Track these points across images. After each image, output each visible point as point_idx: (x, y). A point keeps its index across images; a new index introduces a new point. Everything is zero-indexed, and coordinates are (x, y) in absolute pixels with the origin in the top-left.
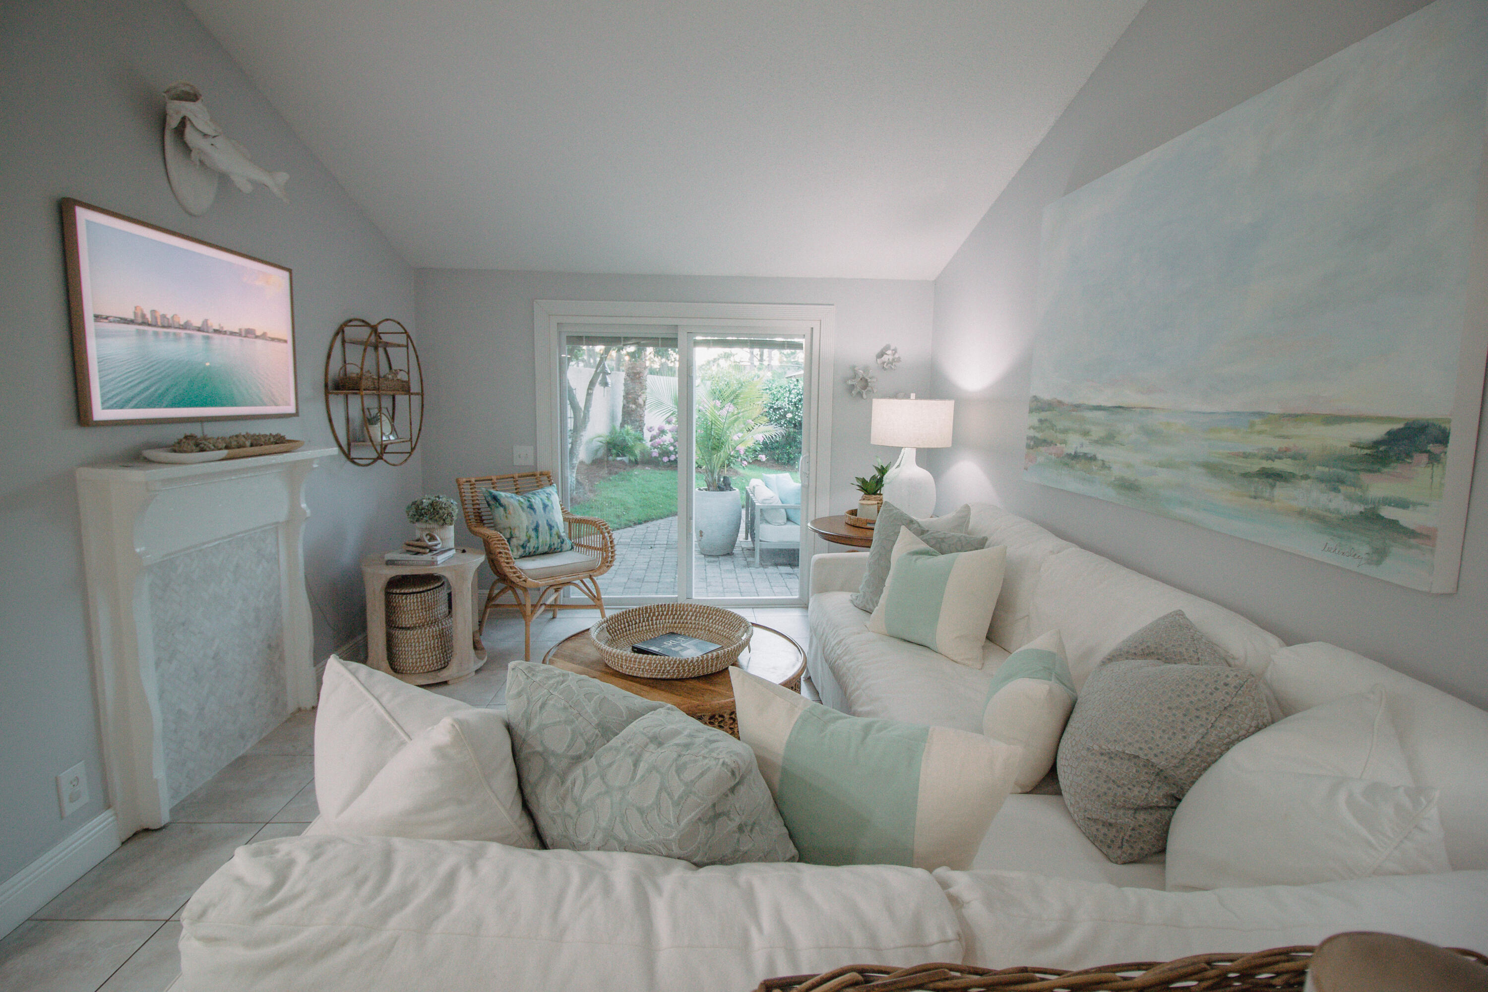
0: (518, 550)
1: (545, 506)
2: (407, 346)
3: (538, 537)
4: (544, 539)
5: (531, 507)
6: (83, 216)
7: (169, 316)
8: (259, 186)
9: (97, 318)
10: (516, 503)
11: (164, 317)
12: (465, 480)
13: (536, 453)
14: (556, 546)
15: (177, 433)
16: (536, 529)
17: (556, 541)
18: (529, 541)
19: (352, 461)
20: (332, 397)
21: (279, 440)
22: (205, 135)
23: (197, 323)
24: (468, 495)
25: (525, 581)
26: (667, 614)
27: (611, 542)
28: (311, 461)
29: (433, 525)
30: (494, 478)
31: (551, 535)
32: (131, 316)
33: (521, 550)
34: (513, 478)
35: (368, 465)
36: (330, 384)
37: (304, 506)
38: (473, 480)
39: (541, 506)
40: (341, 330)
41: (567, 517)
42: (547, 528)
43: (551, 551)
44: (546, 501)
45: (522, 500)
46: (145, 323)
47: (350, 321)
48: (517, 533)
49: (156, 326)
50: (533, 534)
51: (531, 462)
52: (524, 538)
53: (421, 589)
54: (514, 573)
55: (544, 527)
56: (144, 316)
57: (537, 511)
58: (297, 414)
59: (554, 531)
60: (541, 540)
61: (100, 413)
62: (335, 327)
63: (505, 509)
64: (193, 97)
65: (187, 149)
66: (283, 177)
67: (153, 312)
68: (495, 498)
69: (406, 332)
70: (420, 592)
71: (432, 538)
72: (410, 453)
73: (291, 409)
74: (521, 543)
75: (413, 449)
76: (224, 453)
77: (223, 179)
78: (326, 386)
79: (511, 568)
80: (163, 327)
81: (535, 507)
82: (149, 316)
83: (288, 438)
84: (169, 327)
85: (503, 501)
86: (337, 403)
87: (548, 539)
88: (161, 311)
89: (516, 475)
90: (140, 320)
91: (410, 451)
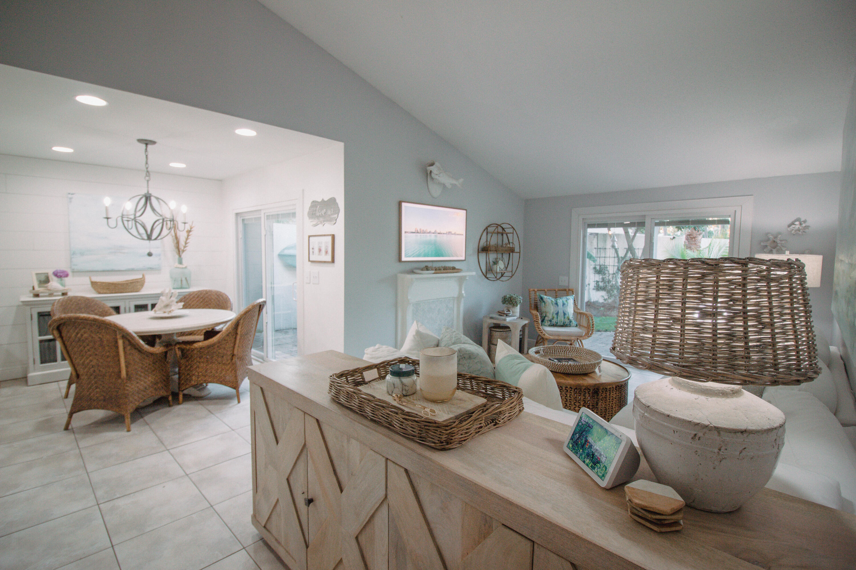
0: (548, 322)
1: (564, 304)
2: (513, 233)
3: (557, 318)
4: (561, 319)
5: (556, 304)
6: (404, 205)
7: (425, 230)
8: (454, 185)
9: (405, 232)
10: (550, 301)
11: (423, 230)
12: (532, 289)
13: (569, 280)
14: (567, 323)
15: (423, 265)
16: (557, 314)
17: (567, 322)
18: (553, 319)
19: (487, 278)
20: (480, 254)
21: (454, 268)
22: (437, 174)
23: (433, 231)
24: (533, 296)
25: (544, 335)
26: (574, 351)
27: (593, 325)
28: (466, 276)
29: (511, 306)
30: (546, 290)
31: (564, 318)
32: (414, 231)
33: (549, 323)
34: (555, 290)
35: (494, 281)
36: (480, 249)
37: (463, 292)
38: (536, 290)
39: (562, 304)
40: (487, 228)
41: (576, 311)
42: (563, 314)
43: (564, 325)
44: (565, 302)
45: (553, 300)
46: (418, 233)
47: (491, 225)
48: (548, 315)
49: (420, 233)
50: (555, 316)
51: (566, 284)
52: (551, 317)
53: (501, 330)
54: (540, 330)
55: (561, 314)
56: (417, 231)
57: (559, 306)
58: (465, 260)
59: (566, 316)
60: (559, 319)
61: (404, 259)
62: (485, 227)
63: (545, 303)
64: (432, 164)
65: (432, 179)
66: (461, 180)
67: (420, 229)
68: (542, 298)
69: (513, 227)
70: (501, 331)
71: (509, 311)
72: (511, 277)
73: (463, 258)
74: (549, 319)
75: (512, 275)
76: (433, 272)
77: (444, 185)
78: (478, 250)
79: (538, 328)
80: (423, 233)
81: (559, 304)
82: (419, 231)
83: (456, 268)
84: (424, 233)
85: (544, 300)
86: (483, 257)
87: (563, 319)
88: (422, 229)
89: (557, 290)
90: (416, 232)
91: (511, 276)
